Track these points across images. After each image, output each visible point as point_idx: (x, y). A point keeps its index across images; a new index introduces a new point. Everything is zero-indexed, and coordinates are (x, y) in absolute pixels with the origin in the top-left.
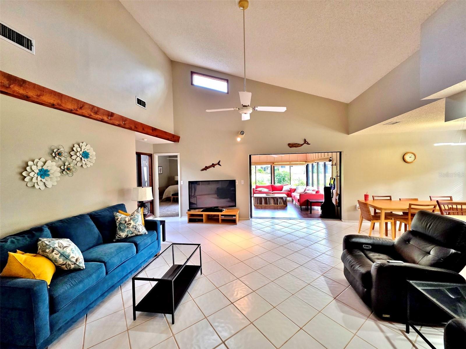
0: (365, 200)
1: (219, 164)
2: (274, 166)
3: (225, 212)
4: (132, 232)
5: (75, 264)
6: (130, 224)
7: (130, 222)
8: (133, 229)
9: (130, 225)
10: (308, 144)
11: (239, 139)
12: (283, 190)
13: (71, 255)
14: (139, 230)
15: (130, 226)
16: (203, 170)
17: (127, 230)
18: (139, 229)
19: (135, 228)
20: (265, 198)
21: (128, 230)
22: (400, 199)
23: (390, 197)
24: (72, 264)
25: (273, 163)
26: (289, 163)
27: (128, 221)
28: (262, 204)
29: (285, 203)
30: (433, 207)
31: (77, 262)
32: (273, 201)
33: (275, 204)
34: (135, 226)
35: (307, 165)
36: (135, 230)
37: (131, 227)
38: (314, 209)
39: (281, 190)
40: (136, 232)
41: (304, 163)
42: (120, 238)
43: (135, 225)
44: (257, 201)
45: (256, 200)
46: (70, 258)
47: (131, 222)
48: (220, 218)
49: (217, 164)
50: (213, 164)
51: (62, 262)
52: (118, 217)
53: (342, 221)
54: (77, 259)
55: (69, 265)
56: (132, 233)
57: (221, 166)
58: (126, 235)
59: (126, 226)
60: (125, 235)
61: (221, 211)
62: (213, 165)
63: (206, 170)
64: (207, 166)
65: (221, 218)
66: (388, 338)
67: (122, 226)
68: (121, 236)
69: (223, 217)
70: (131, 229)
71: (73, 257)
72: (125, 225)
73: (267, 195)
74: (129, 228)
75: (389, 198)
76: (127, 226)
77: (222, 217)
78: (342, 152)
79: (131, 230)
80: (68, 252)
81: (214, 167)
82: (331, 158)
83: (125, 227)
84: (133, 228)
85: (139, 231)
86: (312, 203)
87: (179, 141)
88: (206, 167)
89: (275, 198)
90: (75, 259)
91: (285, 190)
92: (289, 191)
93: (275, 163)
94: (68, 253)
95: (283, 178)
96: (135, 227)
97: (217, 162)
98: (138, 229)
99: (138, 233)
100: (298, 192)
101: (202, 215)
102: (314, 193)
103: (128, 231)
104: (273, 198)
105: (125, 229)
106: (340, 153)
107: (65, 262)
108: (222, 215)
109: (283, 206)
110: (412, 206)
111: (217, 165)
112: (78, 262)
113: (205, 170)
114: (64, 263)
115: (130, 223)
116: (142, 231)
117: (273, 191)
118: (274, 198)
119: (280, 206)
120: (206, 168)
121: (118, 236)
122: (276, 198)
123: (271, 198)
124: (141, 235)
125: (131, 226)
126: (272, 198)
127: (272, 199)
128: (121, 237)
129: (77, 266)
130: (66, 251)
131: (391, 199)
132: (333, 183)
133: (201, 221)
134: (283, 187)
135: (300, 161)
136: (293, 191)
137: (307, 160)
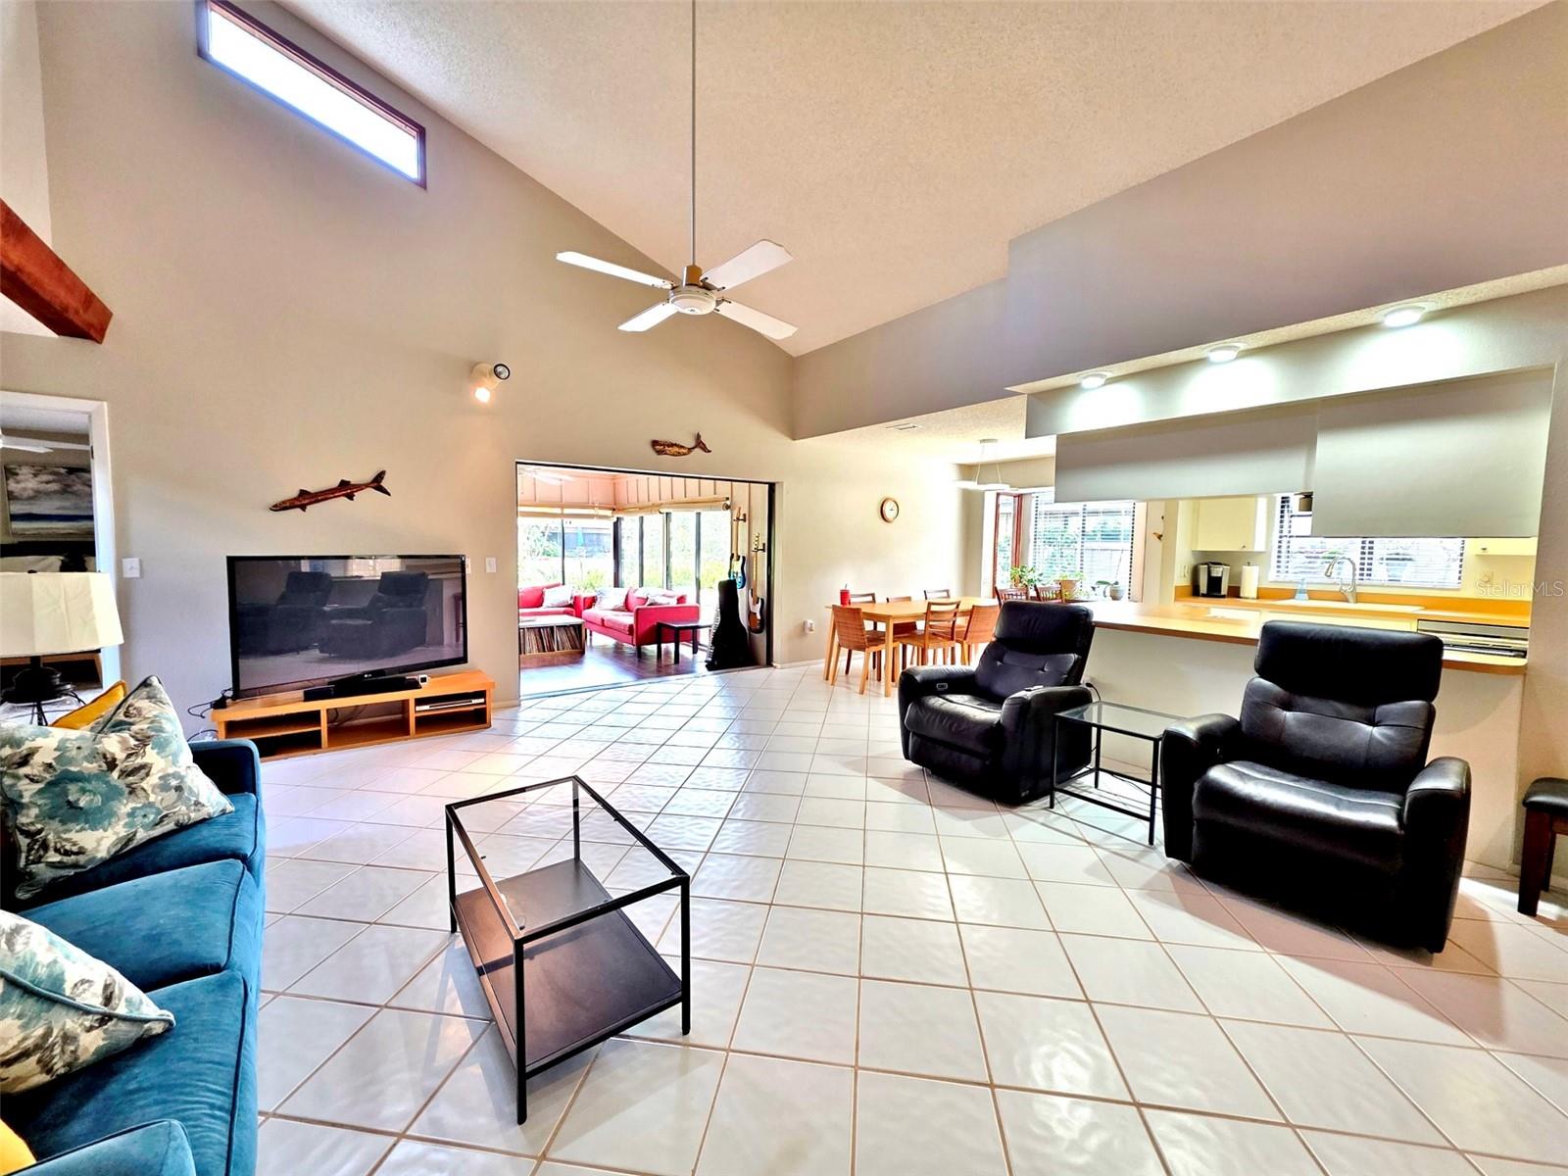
0: (842, 603)
1: (377, 483)
3: (433, 685)
4: (159, 811)
5: (105, 1019)
6: (143, 771)
7: (139, 761)
8: (164, 794)
9: (148, 775)
10: (705, 449)
11: (483, 394)
12: (545, 604)
13: (67, 976)
14: (197, 796)
15: (144, 784)
16: (281, 507)
17: (125, 807)
18: (196, 791)
19: (179, 789)
21: (131, 805)
22: (888, 600)
23: (873, 595)
24: (90, 1029)
26: (558, 511)
27: (129, 756)
29: (577, 643)
30: (955, 606)
31: (115, 1001)
32: (534, 642)
33: (544, 651)
34: (175, 775)
35: (615, 520)
36: (179, 798)
37: (154, 787)
39: (539, 605)
40: (184, 808)
41: (609, 513)
42: (75, 865)
43: (171, 771)
46: (68, 993)
47: (146, 760)
48: (414, 712)
49: (367, 486)
50: (344, 484)
51: (19, 1038)
52: (28, 745)
53: (775, 667)
54: (106, 987)
55: (68, 1038)
56: (161, 820)
57: (389, 494)
58: (119, 840)
59: (121, 784)
60: (114, 838)
61: (414, 685)
62: (346, 489)
63: (304, 510)
64: (312, 488)
65: (416, 712)
66: (1043, 824)
67: (83, 791)
68: (81, 852)
69: (427, 707)
70: (152, 798)
71: (83, 982)
72: (107, 783)
74: (140, 793)
75: (870, 598)
76: (128, 786)
77: (418, 708)
78: (777, 486)
79: (151, 805)
80: (46, 962)
81: (350, 497)
82: (728, 499)
83: (113, 793)
84: (164, 786)
85: (197, 803)
86: (681, 631)
87: (102, 336)
88: (303, 493)
89: (544, 628)
90: (98, 988)
91: (555, 603)
92: (570, 606)
94: (48, 966)
96: (174, 783)
97: (369, 477)
98: (190, 788)
99: (193, 815)
100: (605, 607)
101: (313, 717)
102: (673, 603)
103: (132, 814)
104: (538, 630)
105: (112, 803)
106: (772, 487)
107: (40, 1031)
108: (419, 702)
109: (570, 654)
110: (934, 608)
111: (371, 492)
112: (123, 1003)
113: (298, 510)
114: (29, 1043)
115: (142, 767)
116: (212, 800)
118: (539, 628)
119: (563, 655)
120: (304, 499)
121: (57, 858)
122: (546, 628)
123: (528, 629)
124: (203, 821)
125: (153, 780)
126: (531, 628)
127: (533, 636)
128: (82, 859)
129: (123, 1026)
130: (34, 955)
131: (874, 601)
132: (740, 571)
133: (311, 742)
134: (542, 594)
135: (600, 508)
136: (587, 605)
137: (615, 504)
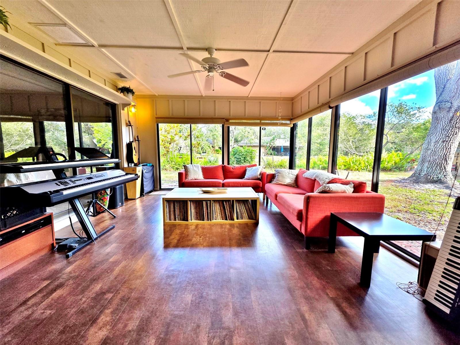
2: (229, 127)
20: (198, 203)
25: (227, 120)
26: (259, 121)
28: (187, 220)
29: (253, 214)
32: (218, 212)
33: (226, 219)
35: (292, 126)
38: (341, 244)
39: (242, 175)
41: (288, 122)
44: (174, 211)
45: (172, 209)
73: (205, 192)
89: (226, 201)
91: (251, 177)
92: (258, 179)
93: (230, 121)
95: (245, 158)
104: (222, 202)
109: (247, 224)
117: (225, 178)
122: (228, 201)
126: (216, 201)
127: (218, 205)
134: (245, 170)
136: (268, 181)
137: (292, 116)
